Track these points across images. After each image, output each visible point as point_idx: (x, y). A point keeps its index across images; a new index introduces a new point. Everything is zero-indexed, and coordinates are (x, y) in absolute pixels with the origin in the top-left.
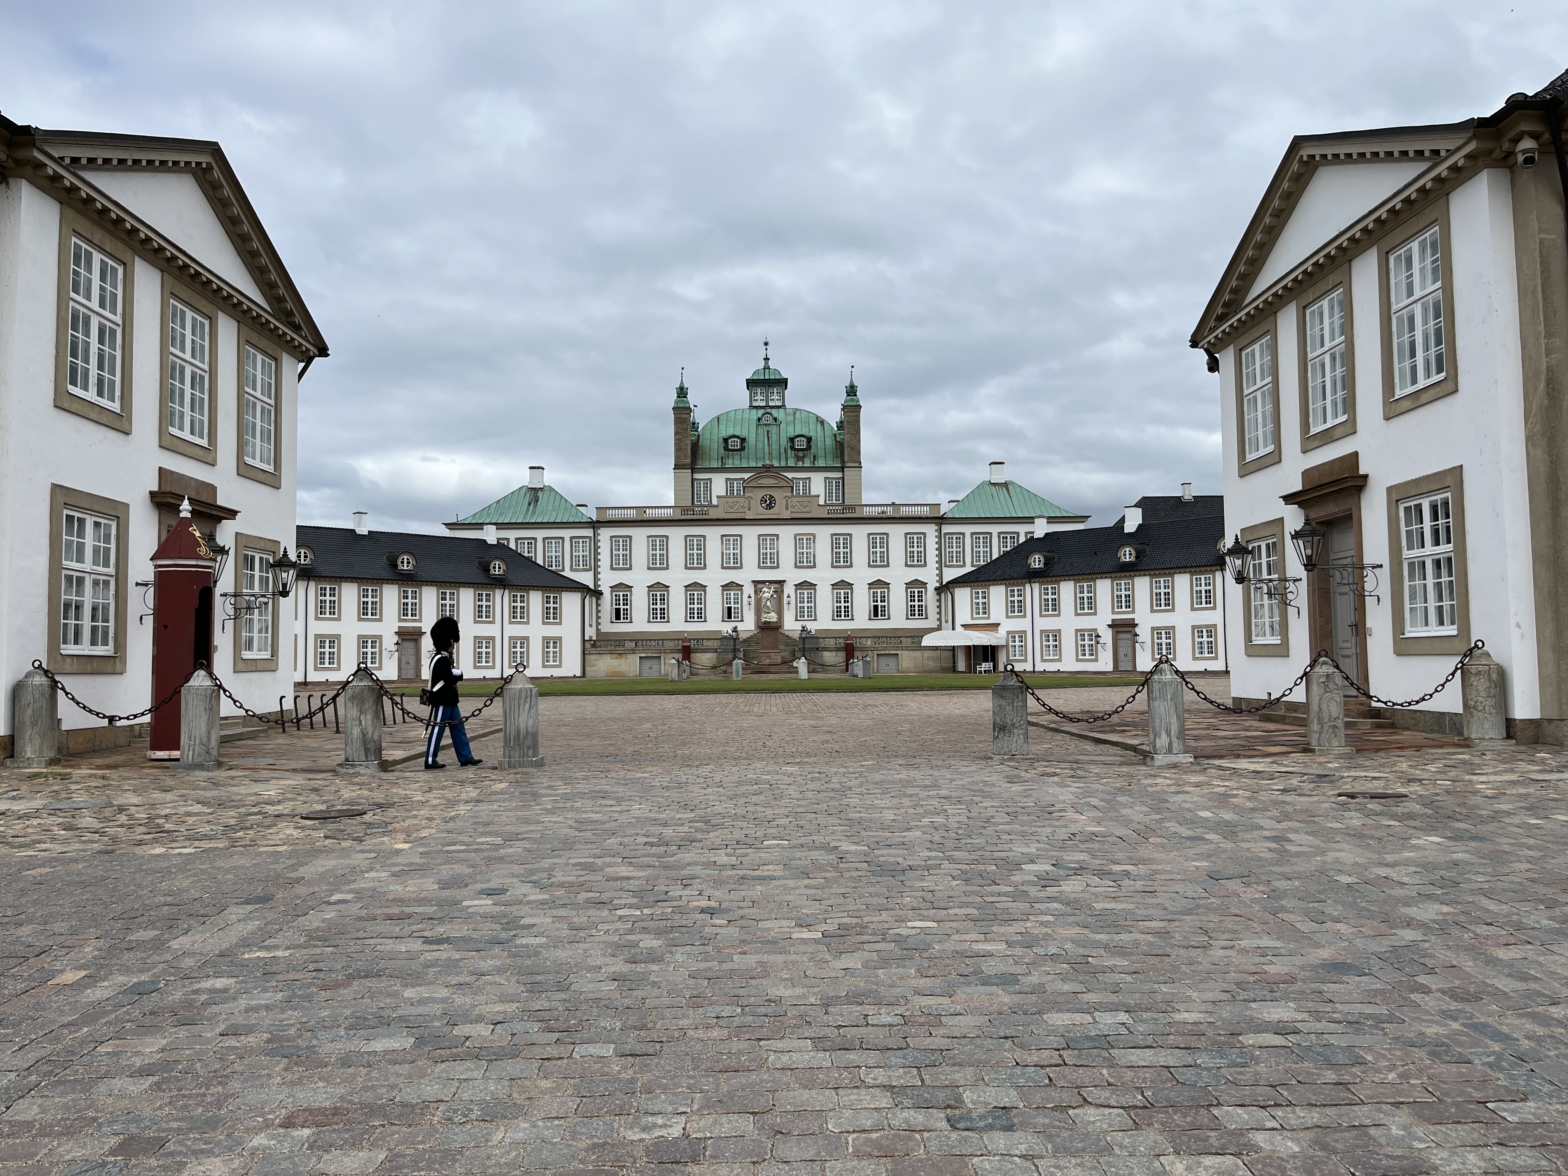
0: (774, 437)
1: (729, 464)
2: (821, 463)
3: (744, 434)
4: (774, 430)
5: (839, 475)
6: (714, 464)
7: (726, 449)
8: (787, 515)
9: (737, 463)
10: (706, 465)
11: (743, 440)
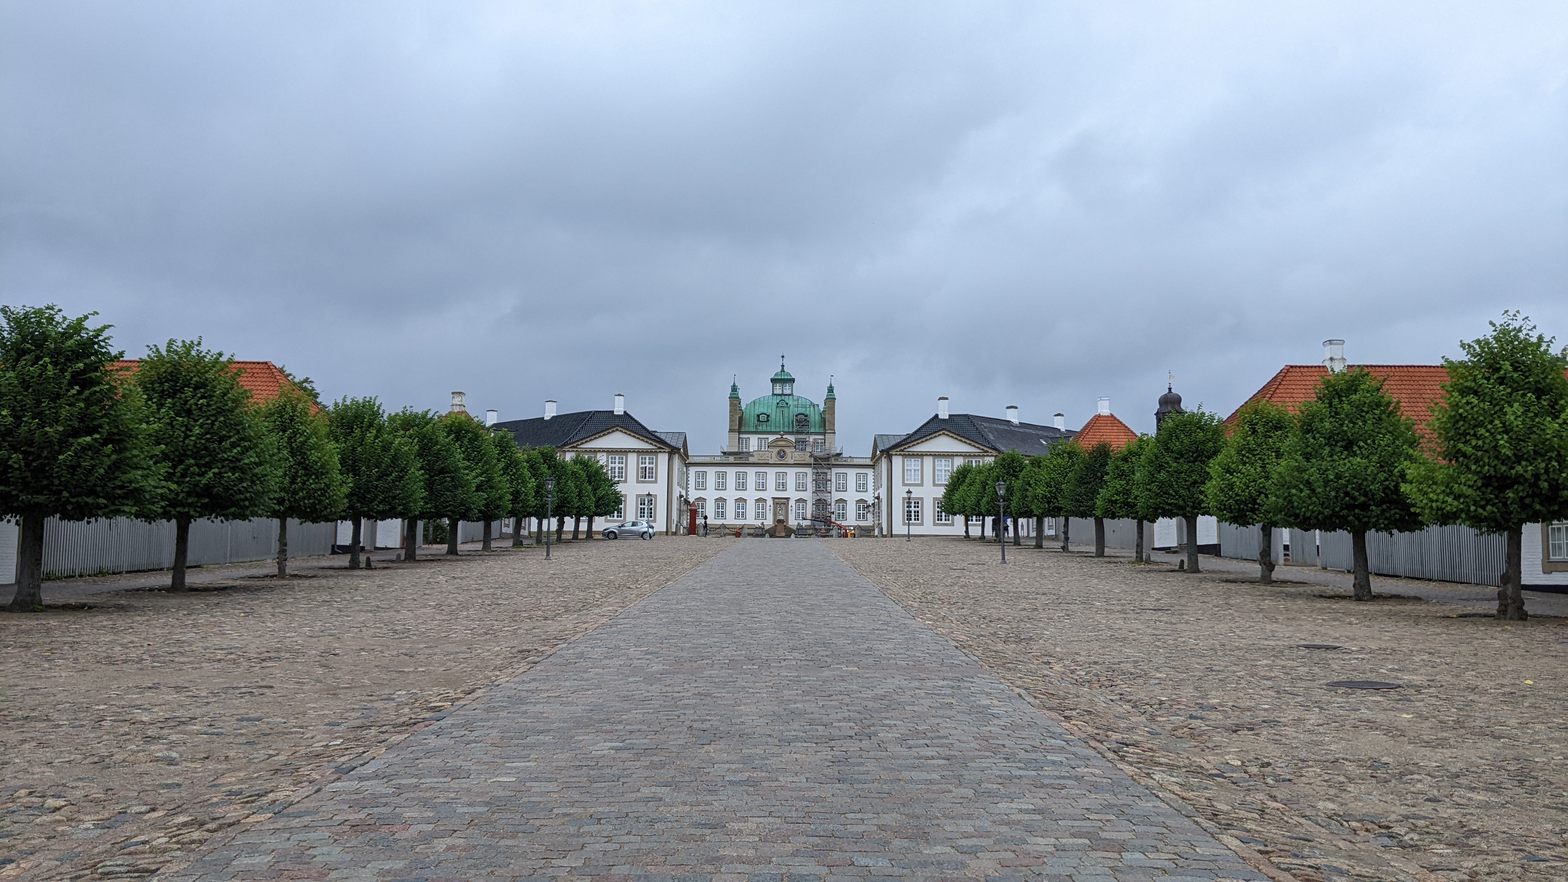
0: (786, 415)
1: (760, 429)
2: (812, 430)
3: (769, 412)
4: (786, 410)
5: (822, 437)
6: (752, 429)
7: (758, 420)
8: (792, 462)
9: (764, 429)
10: (747, 429)
11: (768, 416)
